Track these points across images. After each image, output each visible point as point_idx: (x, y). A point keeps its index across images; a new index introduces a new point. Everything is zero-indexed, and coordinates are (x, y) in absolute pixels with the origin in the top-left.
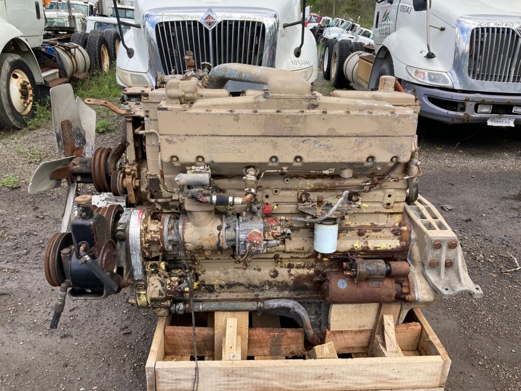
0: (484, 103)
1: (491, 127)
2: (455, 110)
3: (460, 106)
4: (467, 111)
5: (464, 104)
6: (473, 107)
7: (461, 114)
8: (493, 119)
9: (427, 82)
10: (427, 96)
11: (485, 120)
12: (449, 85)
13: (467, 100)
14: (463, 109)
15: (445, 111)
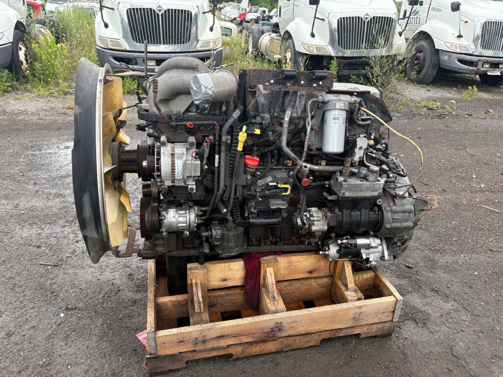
0: (487, 62)
1: (489, 75)
2: (473, 66)
3: (475, 64)
4: (479, 67)
5: (477, 63)
6: (482, 64)
7: (476, 68)
8: (490, 72)
9: (458, 51)
10: (457, 59)
11: (486, 71)
12: (470, 52)
13: (479, 60)
14: (476, 66)
15: (467, 67)
